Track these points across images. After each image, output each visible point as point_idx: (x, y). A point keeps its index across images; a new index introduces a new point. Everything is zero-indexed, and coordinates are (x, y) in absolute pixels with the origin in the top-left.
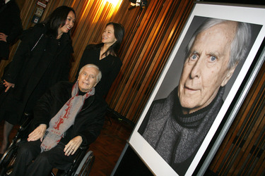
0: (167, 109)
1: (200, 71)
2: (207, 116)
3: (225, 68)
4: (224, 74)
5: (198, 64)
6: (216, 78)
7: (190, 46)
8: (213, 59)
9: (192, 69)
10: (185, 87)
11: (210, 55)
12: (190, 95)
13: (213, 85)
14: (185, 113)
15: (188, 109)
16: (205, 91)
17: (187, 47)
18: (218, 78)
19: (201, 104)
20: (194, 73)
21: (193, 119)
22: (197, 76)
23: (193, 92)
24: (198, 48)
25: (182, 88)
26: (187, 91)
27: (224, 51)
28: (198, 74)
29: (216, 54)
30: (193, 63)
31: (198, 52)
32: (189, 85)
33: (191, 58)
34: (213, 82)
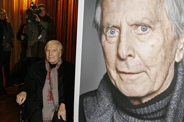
2: (173, 102)
3: (171, 38)
4: (172, 45)
5: (123, 39)
6: (162, 53)
7: (98, 19)
8: (144, 30)
9: (118, 48)
11: (137, 25)
12: (133, 81)
13: (163, 63)
14: (136, 103)
15: (139, 99)
17: (95, 22)
18: (166, 51)
19: (155, 89)
21: (152, 108)
22: (130, 56)
23: (133, 77)
24: (112, 19)
25: (114, 74)
26: (124, 76)
27: (157, 16)
28: (131, 52)
29: (146, 22)
30: (115, 39)
31: (115, 24)
32: (123, 67)
33: (108, 34)
34: (160, 59)
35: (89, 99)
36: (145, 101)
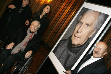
0: (66, 44)
1: (82, 30)
2: (82, 49)
3: (92, 30)
4: (91, 32)
5: (81, 27)
6: (88, 34)
8: (87, 26)
9: (79, 29)
10: (75, 36)
11: (87, 24)
12: (76, 39)
13: (86, 37)
14: (73, 46)
15: (75, 45)
16: (82, 38)
17: (78, 19)
18: (89, 34)
19: (80, 44)
20: (79, 31)
21: (76, 49)
22: (80, 32)
23: (77, 38)
24: (82, 21)
25: (73, 36)
27: (92, 23)
28: (81, 31)
29: (89, 24)
30: (79, 26)
31: (82, 22)
32: (76, 35)
33: (79, 24)
34: (86, 35)
35: (63, 42)
36: (76, 46)
